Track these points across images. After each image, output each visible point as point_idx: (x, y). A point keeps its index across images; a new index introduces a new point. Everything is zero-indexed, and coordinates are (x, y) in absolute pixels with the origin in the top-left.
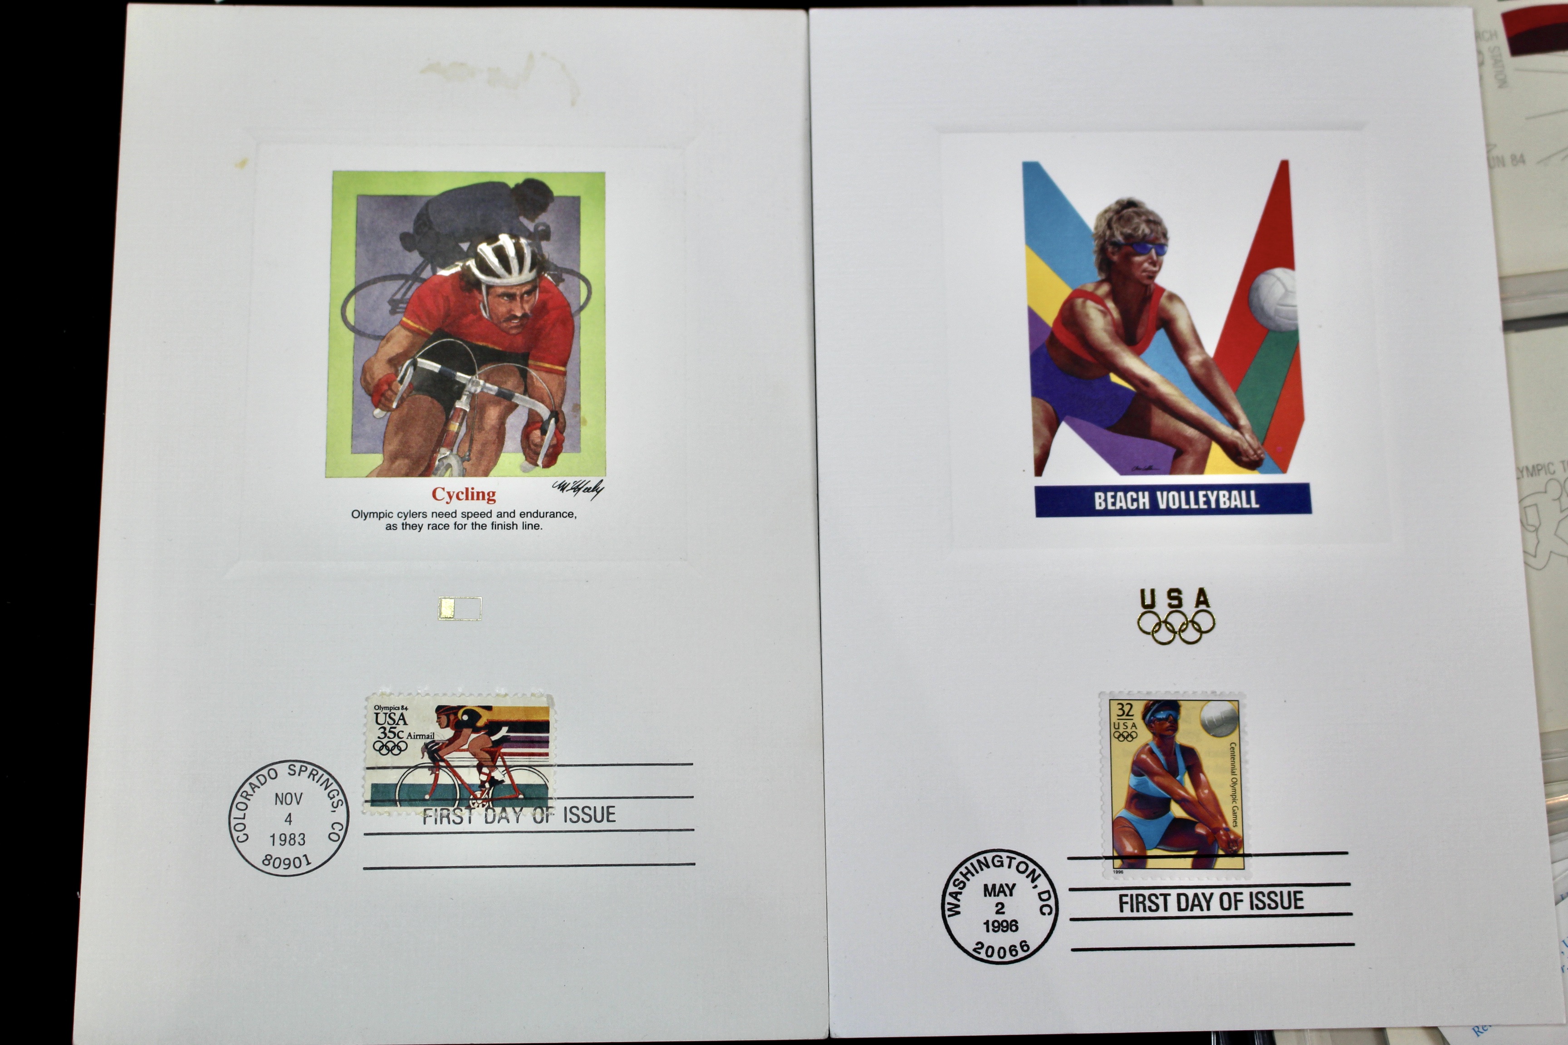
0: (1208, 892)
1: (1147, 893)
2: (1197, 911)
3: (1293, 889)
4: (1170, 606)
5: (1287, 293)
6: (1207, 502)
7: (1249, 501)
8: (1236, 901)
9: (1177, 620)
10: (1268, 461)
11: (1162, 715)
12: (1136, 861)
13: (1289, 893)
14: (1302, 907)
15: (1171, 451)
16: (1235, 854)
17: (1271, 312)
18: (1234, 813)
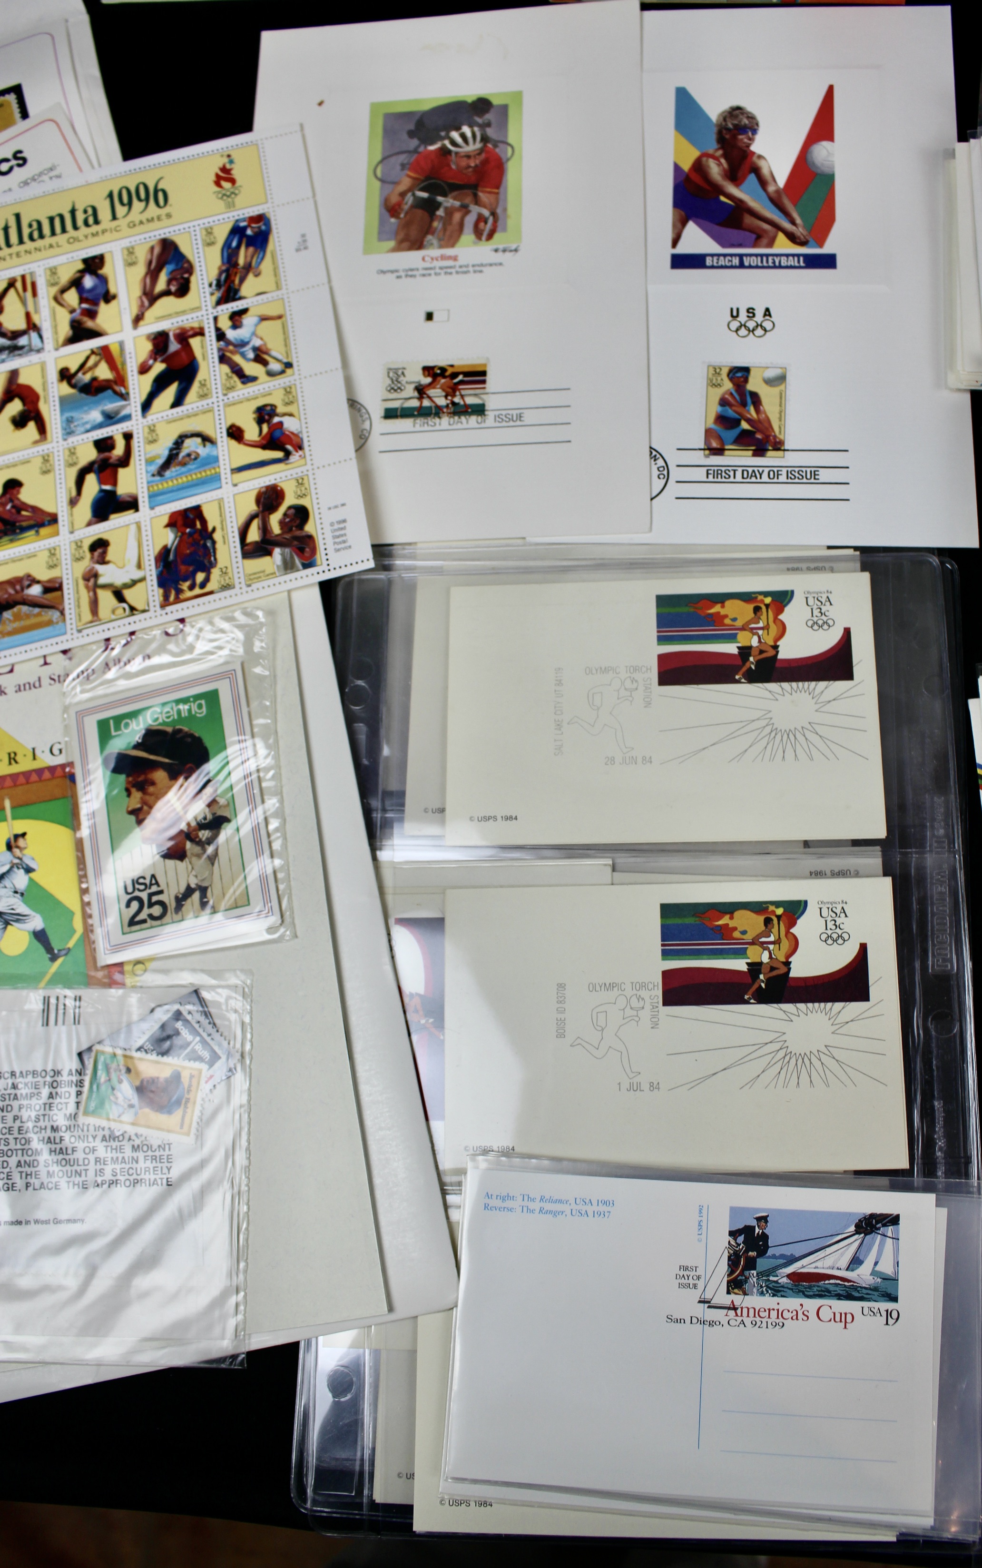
0: (761, 470)
1: (723, 469)
2: (754, 479)
3: (813, 469)
4: (748, 317)
5: (829, 154)
6: (774, 262)
7: (799, 262)
8: (778, 475)
9: (751, 324)
10: (812, 241)
11: (739, 375)
12: (719, 451)
13: (811, 472)
14: (818, 479)
15: (754, 236)
16: (779, 449)
17: (819, 165)
18: (780, 428)
